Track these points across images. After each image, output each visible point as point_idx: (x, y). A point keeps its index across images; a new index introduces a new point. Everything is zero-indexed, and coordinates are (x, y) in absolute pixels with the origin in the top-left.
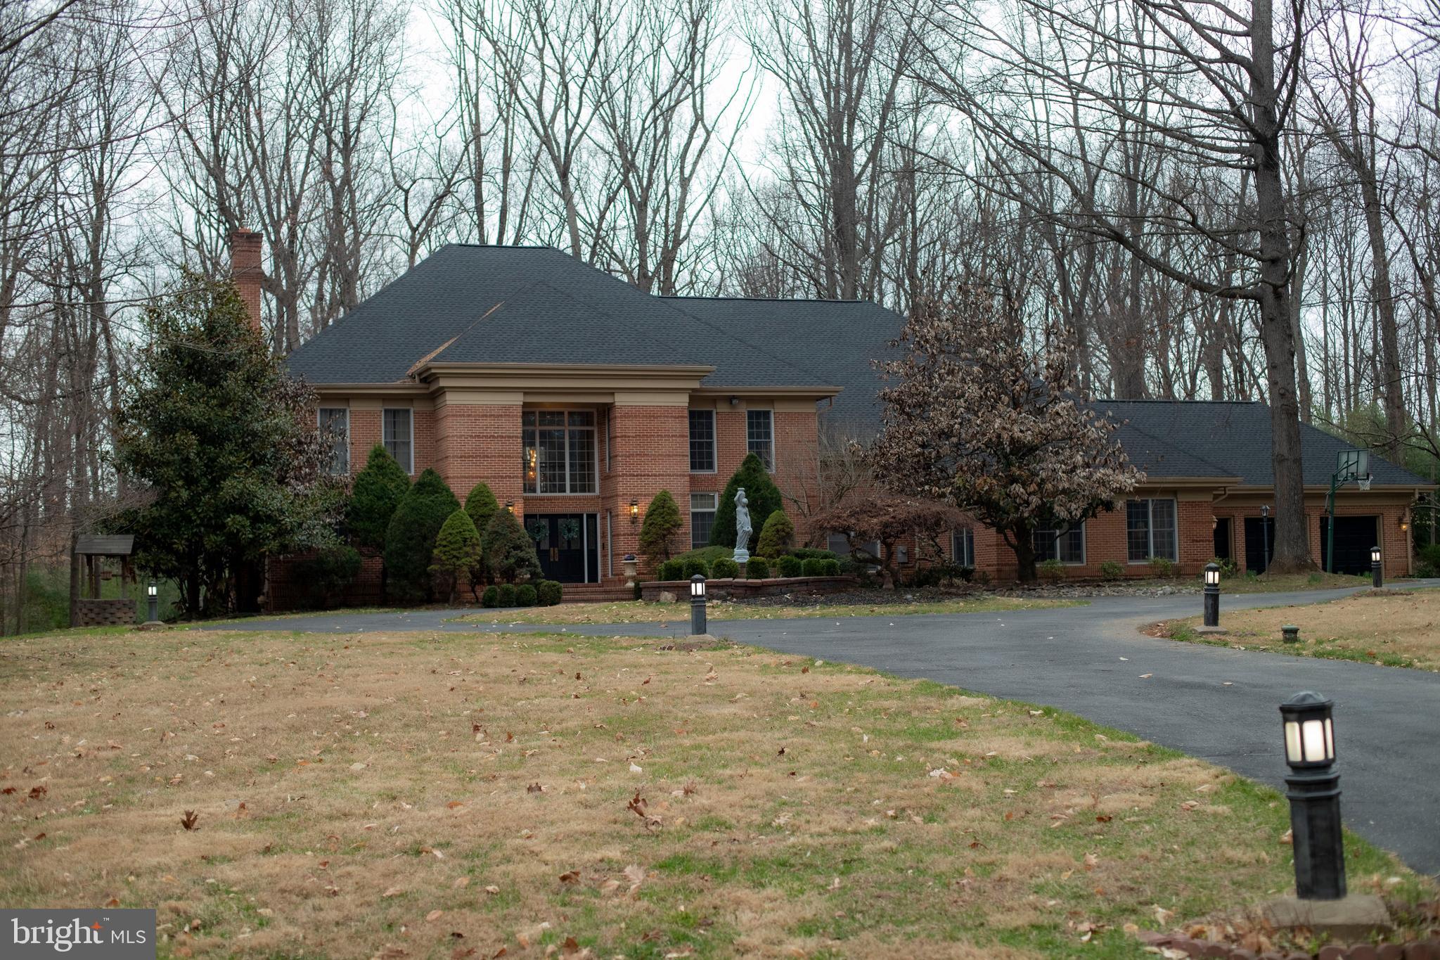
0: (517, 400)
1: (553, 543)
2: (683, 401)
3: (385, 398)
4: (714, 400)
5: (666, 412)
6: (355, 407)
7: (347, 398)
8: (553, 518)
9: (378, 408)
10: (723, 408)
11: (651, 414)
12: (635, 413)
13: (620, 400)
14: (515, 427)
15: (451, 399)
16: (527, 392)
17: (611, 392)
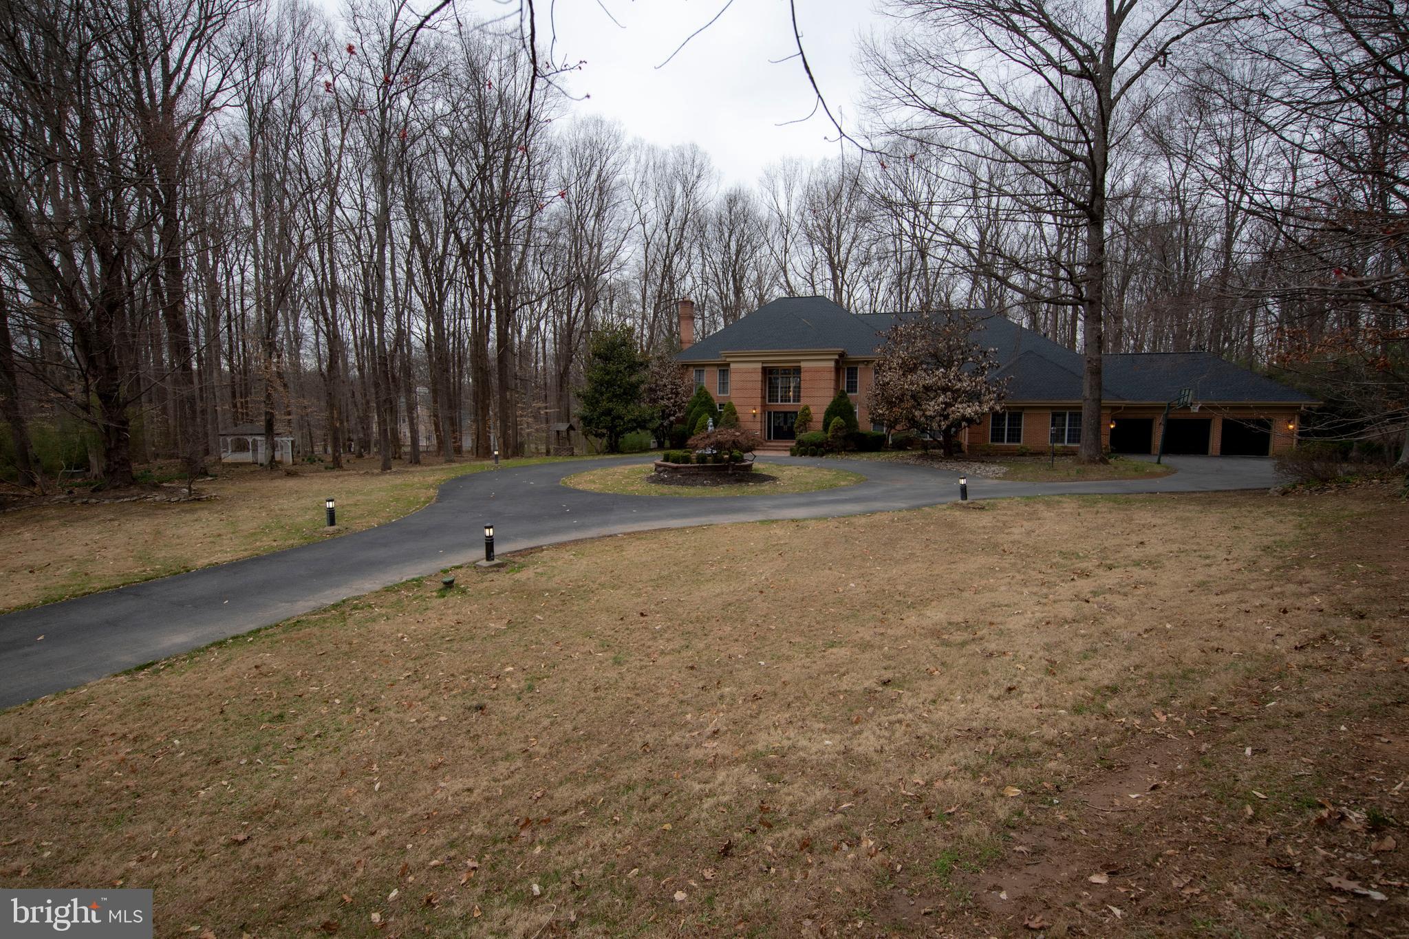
0: (759, 366)
1: (785, 422)
2: (832, 364)
3: (718, 365)
4: (858, 362)
5: (823, 370)
6: (706, 369)
7: (704, 366)
8: (786, 413)
9: (715, 369)
10: (860, 366)
11: (817, 370)
12: (810, 370)
13: (803, 365)
14: (759, 377)
15: (732, 366)
16: (763, 362)
17: (799, 361)
